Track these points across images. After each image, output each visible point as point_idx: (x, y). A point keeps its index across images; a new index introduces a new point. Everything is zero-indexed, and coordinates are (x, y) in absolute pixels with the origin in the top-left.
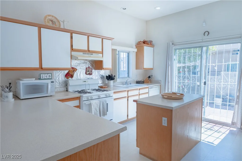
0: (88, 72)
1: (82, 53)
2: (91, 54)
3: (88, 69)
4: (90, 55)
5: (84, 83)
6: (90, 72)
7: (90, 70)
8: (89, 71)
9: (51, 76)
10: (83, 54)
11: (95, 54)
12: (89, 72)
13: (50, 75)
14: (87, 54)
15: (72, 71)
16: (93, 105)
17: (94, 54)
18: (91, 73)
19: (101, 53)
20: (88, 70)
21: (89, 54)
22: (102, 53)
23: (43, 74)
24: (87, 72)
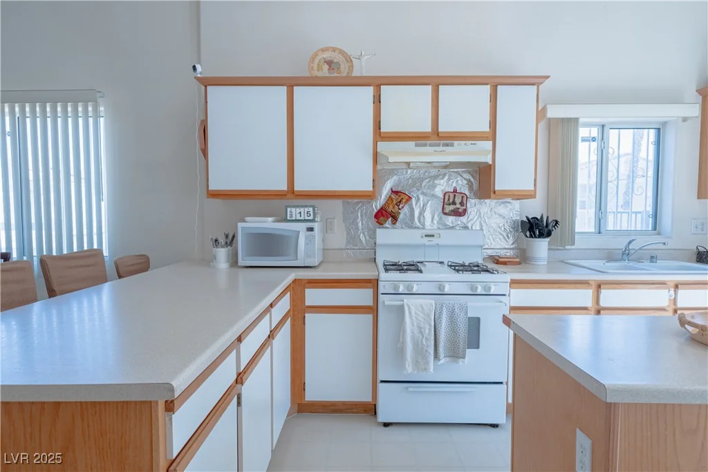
0: (450, 204)
1: (412, 144)
2: (447, 145)
3: (452, 195)
4: (441, 148)
5: (426, 241)
6: (458, 206)
7: (458, 200)
8: (454, 203)
9: (311, 213)
10: (416, 145)
11: (463, 142)
12: (452, 207)
13: (311, 209)
14: (431, 145)
15: (395, 202)
16: (410, 313)
17: (456, 143)
18: (460, 210)
19: (486, 139)
20: (451, 201)
21: (439, 145)
22: (492, 135)
23: (293, 207)
24: (445, 206)
